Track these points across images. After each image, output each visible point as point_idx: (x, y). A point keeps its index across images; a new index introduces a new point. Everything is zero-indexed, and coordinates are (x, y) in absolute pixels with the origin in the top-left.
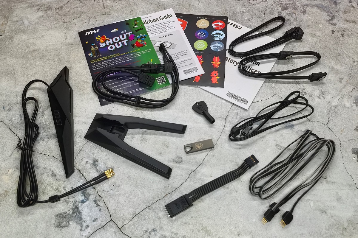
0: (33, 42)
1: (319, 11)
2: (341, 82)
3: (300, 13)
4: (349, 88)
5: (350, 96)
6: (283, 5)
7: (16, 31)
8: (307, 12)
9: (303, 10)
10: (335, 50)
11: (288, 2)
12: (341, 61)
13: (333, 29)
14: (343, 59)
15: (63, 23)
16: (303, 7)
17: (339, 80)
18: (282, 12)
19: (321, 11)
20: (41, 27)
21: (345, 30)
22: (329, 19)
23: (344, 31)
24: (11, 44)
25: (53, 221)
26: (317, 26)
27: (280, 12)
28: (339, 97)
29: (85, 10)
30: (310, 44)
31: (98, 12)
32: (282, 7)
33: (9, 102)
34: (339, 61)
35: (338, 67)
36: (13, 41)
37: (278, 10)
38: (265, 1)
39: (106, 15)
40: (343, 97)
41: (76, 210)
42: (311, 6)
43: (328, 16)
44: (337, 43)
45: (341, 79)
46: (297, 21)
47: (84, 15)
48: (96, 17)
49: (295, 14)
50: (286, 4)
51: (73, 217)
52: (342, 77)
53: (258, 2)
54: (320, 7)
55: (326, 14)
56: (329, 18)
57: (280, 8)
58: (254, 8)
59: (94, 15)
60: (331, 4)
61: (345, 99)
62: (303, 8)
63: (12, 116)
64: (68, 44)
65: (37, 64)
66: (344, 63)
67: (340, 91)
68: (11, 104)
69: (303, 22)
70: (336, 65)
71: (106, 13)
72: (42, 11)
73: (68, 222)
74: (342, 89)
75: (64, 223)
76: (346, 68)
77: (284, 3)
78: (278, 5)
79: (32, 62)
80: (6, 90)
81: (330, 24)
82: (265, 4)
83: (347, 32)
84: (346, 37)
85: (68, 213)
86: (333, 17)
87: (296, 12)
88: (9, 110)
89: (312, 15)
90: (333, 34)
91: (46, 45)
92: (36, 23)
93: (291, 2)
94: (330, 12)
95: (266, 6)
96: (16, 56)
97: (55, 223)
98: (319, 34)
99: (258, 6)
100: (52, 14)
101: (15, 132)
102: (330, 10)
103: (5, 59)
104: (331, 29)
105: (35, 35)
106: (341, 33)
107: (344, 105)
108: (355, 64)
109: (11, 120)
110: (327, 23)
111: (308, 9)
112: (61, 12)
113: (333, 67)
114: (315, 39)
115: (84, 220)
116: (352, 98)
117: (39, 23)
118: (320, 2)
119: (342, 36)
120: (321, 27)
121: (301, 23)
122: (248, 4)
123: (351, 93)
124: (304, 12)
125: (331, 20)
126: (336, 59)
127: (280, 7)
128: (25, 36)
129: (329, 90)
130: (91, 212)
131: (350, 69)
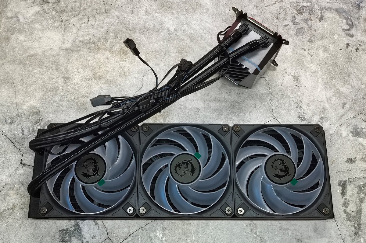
0: (31, 44)
1: (338, 17)
2: (343, 107)
3: (316, 20)
4: (350, 115)
5: (348, 124)
6: (300, 7)
7: (12, 30)
8: (324, 18)
9: (320, 14)
10: (344, 69)
11: (306, 4)
12: (348, 82)
13: (348, 42)
14: (351, 80)
15: (60, 23)
16: (322, 11)
17: (341, 105)
18: (297, 17)
19: (340, 18)
20: (38, 26)
21: (361, 43)
22: (346, 29)
23: (360, 45)
24: (8, 46)
25: (57, 236)
26: (332, 37)
27: (295, 18)
28: (337, 125)
29: (83, 6)
30: (320, 60)
31: (97, 10)
32: (298, 10)
33: (10, 115)
34: (346, 82)
35: (344, 90)
36: (9, 42)
37: (293, 14)
38: (280, 2)
39: (106, 14)
40: (341, 125)
41: (77, 227)
42: (330, 11)
43: (347, 24)
44: (349, 60)
45: (344, 104)
46: (311, 29)
47: (83, 13)
48: (96, 16)
49: (311, 20)
50: (303, 6)
51: (74, 233)
52: (345, 102)
53: (273, 2)
54: (340, 12)
55: (345, 21)
56: (347, 27)
57: (296, 12)
58: (267, 11)
59: (93, 13)
60: (353, 8)
61: (343, 127)
62: (321, 13)
63: (14, 130)
64: (66, 50)
65: (35, 71)
66: (351, 85)
67: (340, 118)
68: (13, 116)
69: (317, 31)
70: (342, 87)
71: (107, 11)
72: (38, 5)
73: (71, 238)
74: (342, 116)
75: (67, 238)
76: (352, 91)
77: (301, 4)
78: (294, 7)
79: (31, 69)
80: (6, 101)
81: (347, 35)
82: (280, 6)
83: (362, 47)
84: (360, 52)
85: (70, 230)
86: (352, 26)
87: (312, 18)
88: (11, 123)
89: (329, 22)
90: (347, 48)
91: (43, 49)
92: (32, 21)
93: (308, 4)
94: (350, 19)
95: (281, 8)
96: (13, 62)
97: (59, 238)
98: (332, 47)
99: (271, 8)
100: (48, 9)
101: (18, 147)
102: (350, 16)
103: (3, 64)
104: (347, 42)
105: (32, 36)
106: (356, 48)
107: (341, 134)
108: (363, 86)
109: (13, 134)
110: (343, 33)
111: (327, 15)
112: (58, 8)
113: (338, 89)
114: (326, 54)
115: (84, 236)
116: (351, 126)
117: (35, 21)
118: (341, 6)
119: (357, 51)
120: (336, 38)
121: (315, 32)
122: (262, 4)
123: (350, 121)
124: (321, 18)
125: (348, 30)
126: (344, 80)
127: (296, 10)
128: (21, 38)
129: (329, 116)
130: (90, 229)
131: (355, 93)
